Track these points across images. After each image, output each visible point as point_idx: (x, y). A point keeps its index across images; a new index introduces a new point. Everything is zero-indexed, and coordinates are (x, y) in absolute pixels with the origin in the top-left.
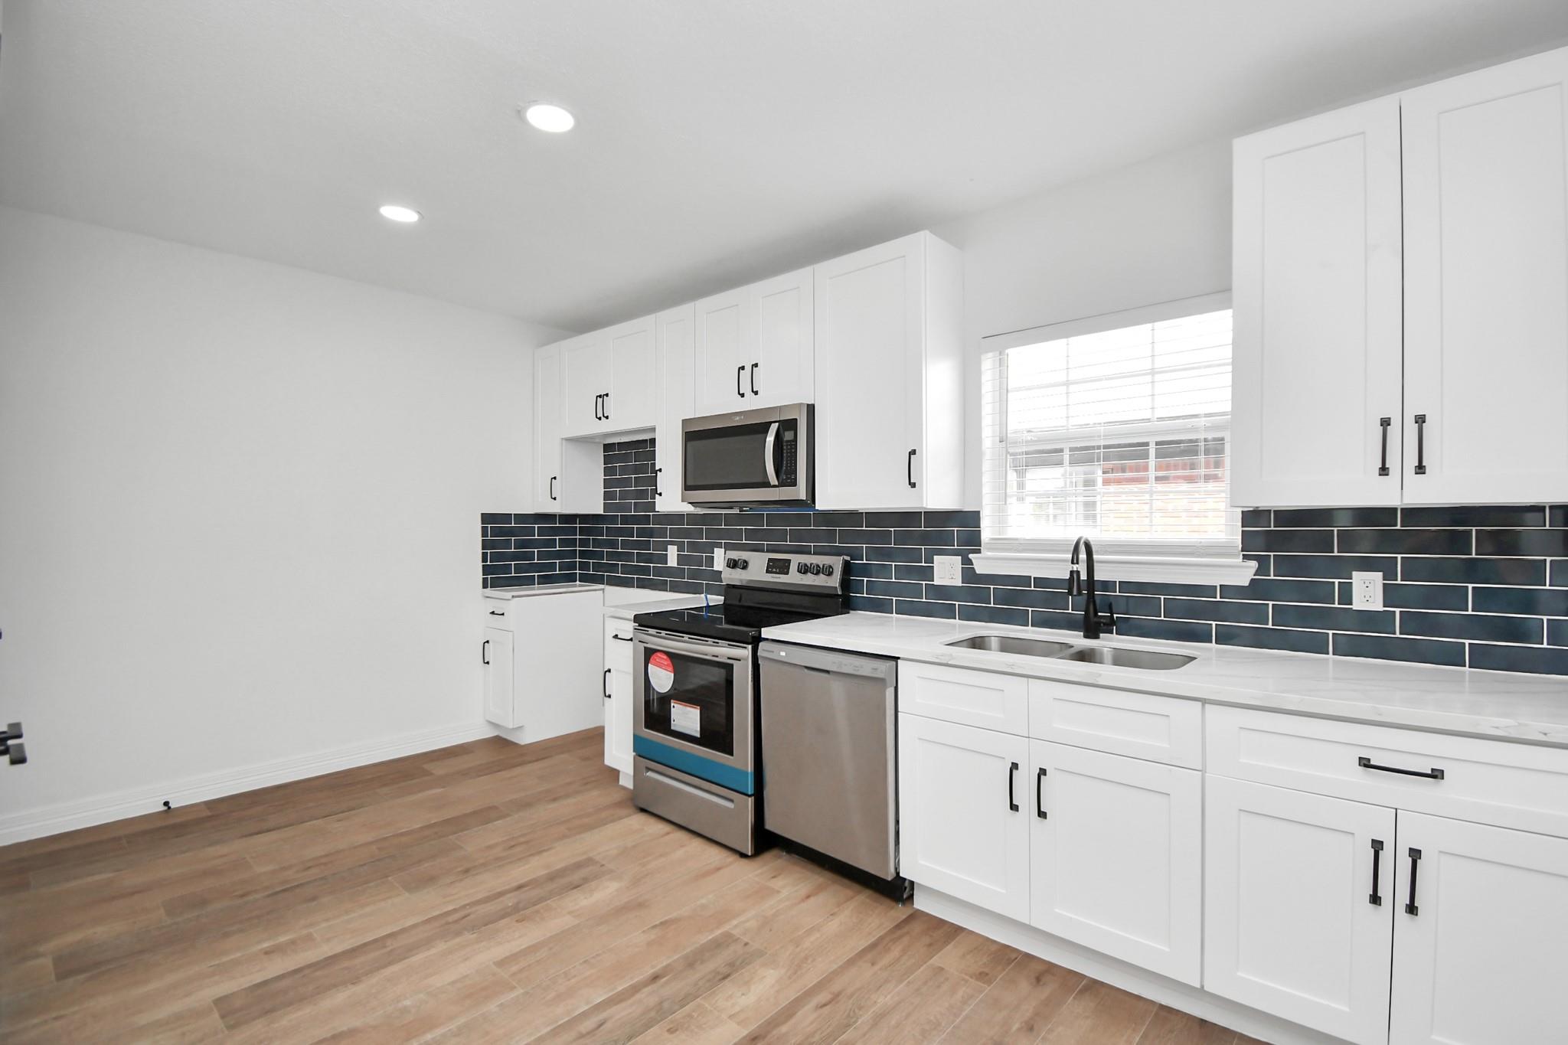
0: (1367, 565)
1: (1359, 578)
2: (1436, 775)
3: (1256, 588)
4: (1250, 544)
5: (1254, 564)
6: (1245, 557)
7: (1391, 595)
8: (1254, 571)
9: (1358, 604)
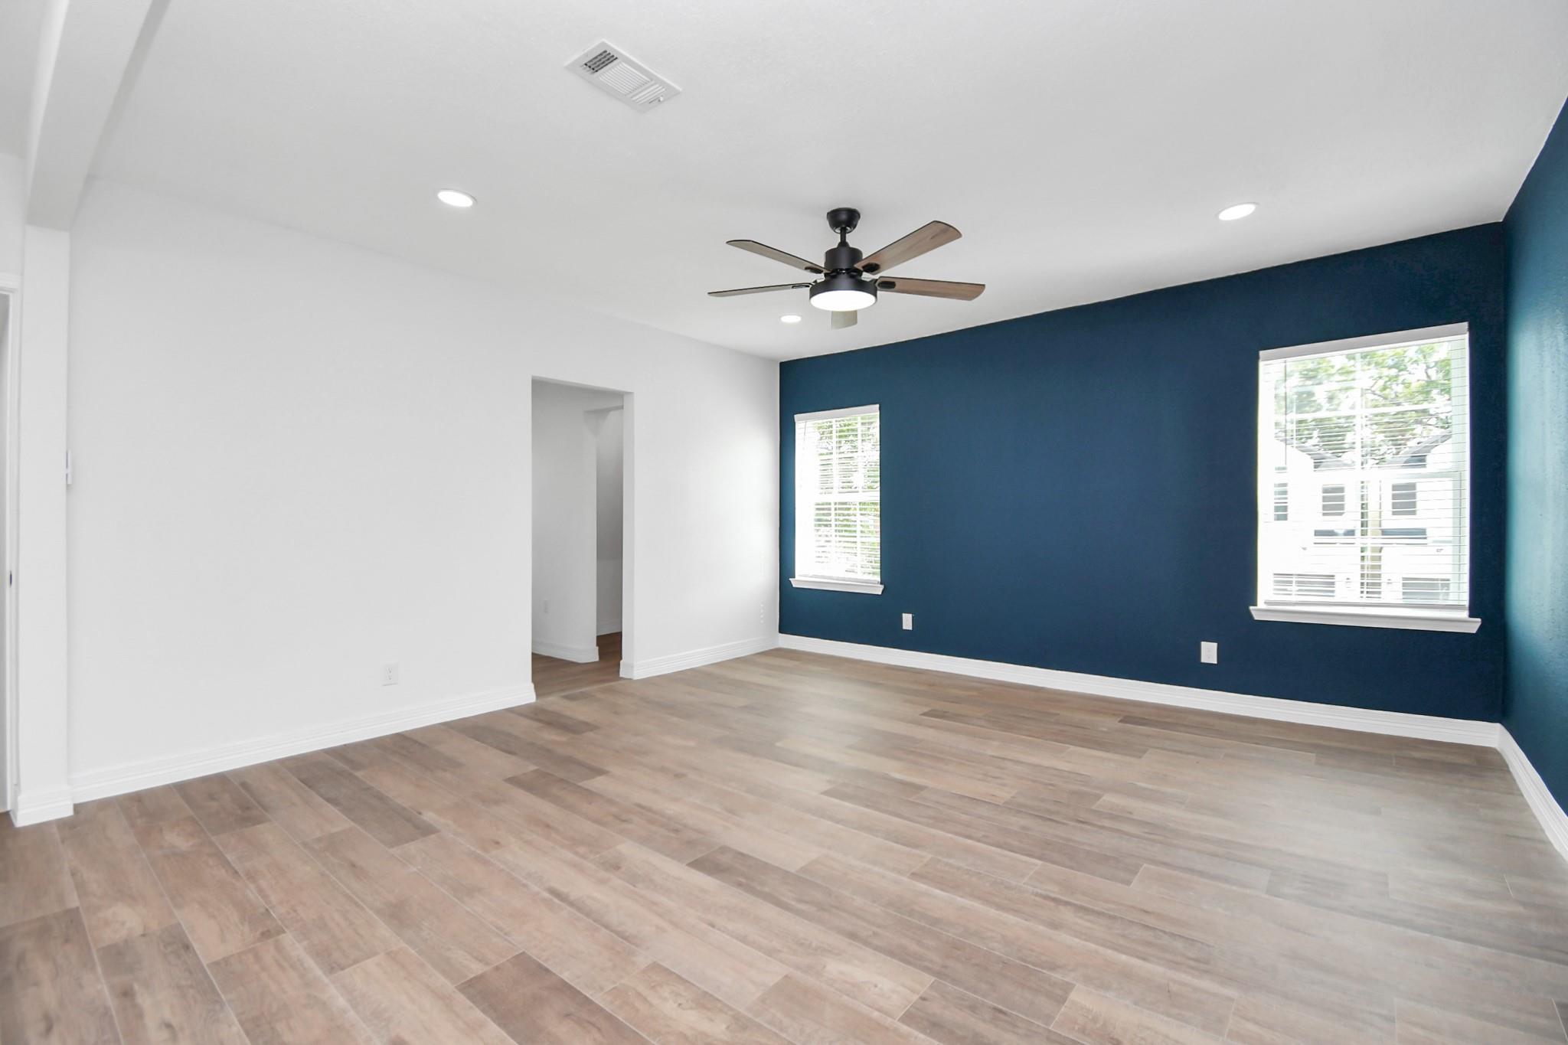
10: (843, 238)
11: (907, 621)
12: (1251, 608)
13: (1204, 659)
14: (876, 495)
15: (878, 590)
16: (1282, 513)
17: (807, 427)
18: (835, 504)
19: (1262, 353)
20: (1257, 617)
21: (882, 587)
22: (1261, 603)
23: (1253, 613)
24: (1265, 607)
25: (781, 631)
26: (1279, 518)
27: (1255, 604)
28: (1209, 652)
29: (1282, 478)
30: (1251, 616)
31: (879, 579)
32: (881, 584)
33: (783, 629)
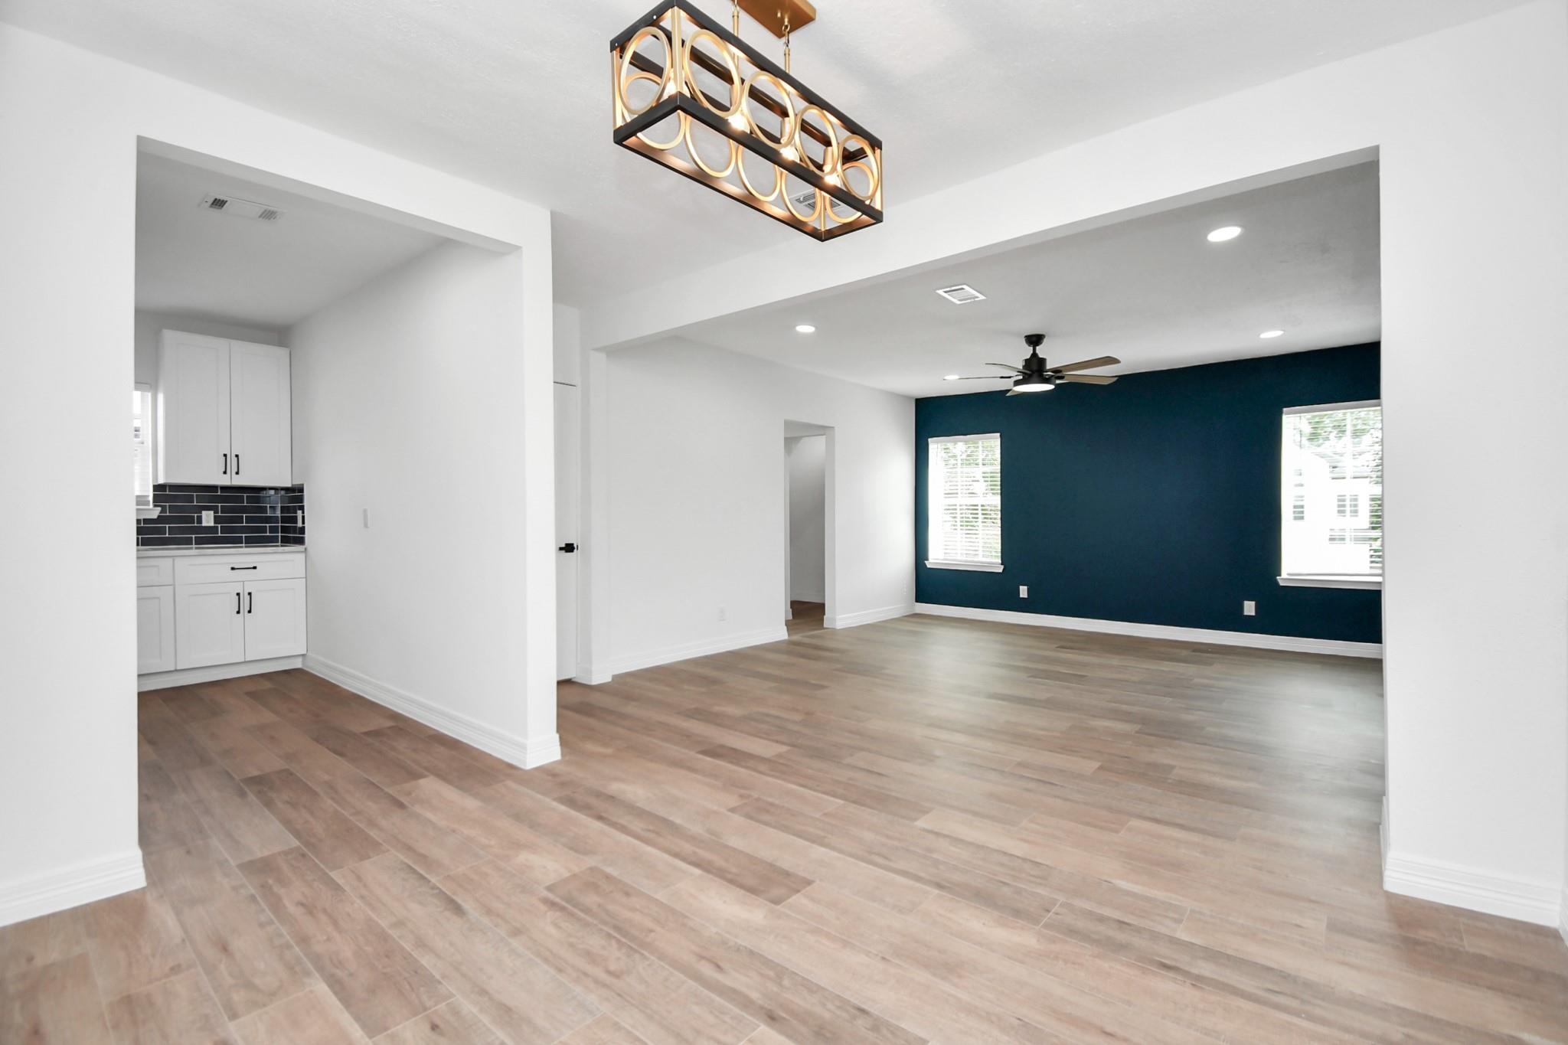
0: (208, 508)
1: (204, 513)
2: (255, 568)
3: (160, 519)
4: (157, 500)
5: (159, 509)
6: (155, 506)
7: (217, 520)
8: (159, 511)
9: (204, 524)
10: (1034, 350)
11: (1023, 592)
12: (1278, 577)
13: (1246, 613)
14: (997, 500)
15: (1000, 569)
16: (1299, 516)
17: (937, 448)
18: (961, 506)
19: (1285, 410)
20: (1282, 584)
21: (1002, 567)
22: (1284, 574)
23: (1279, 580)
24: (1287, 577)
25: (917, 601)
26: (1296, 518)
27: (1280, 575)
28: (1249, 608)
29: (1299, 491)
30: (1277, 583)
31: (1000, 562)
32: (1002, 564)
33: (920, 598)
